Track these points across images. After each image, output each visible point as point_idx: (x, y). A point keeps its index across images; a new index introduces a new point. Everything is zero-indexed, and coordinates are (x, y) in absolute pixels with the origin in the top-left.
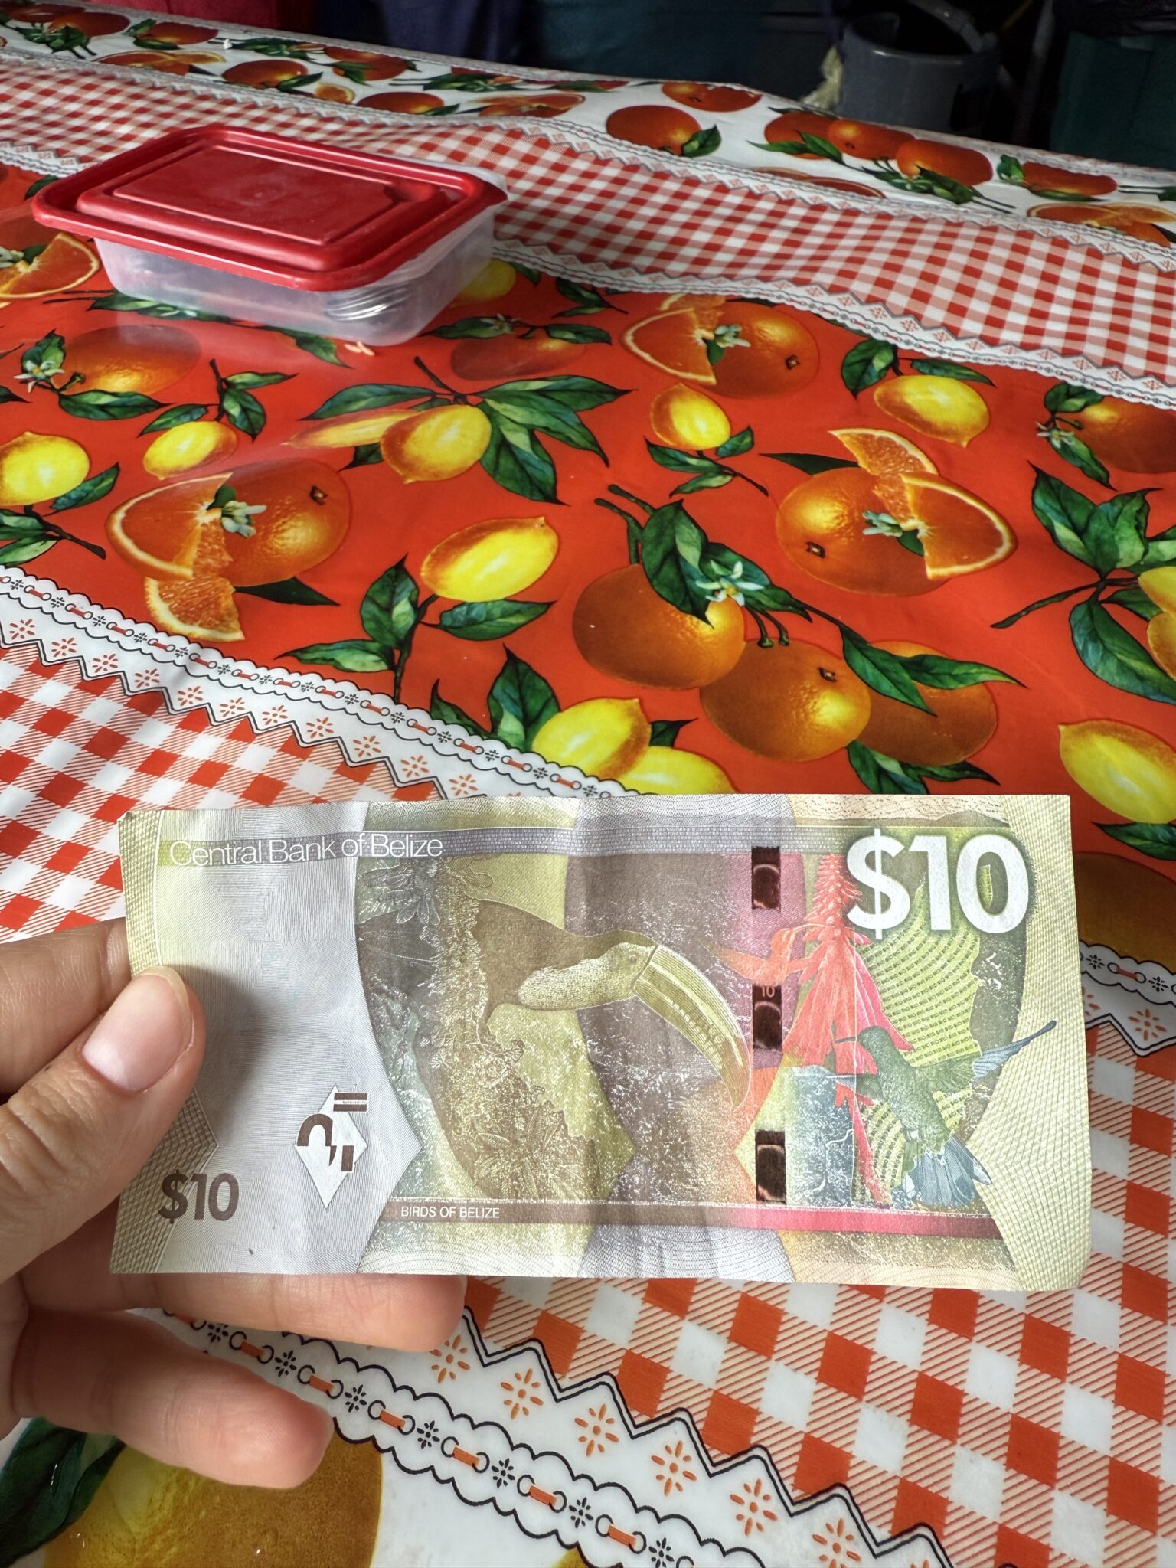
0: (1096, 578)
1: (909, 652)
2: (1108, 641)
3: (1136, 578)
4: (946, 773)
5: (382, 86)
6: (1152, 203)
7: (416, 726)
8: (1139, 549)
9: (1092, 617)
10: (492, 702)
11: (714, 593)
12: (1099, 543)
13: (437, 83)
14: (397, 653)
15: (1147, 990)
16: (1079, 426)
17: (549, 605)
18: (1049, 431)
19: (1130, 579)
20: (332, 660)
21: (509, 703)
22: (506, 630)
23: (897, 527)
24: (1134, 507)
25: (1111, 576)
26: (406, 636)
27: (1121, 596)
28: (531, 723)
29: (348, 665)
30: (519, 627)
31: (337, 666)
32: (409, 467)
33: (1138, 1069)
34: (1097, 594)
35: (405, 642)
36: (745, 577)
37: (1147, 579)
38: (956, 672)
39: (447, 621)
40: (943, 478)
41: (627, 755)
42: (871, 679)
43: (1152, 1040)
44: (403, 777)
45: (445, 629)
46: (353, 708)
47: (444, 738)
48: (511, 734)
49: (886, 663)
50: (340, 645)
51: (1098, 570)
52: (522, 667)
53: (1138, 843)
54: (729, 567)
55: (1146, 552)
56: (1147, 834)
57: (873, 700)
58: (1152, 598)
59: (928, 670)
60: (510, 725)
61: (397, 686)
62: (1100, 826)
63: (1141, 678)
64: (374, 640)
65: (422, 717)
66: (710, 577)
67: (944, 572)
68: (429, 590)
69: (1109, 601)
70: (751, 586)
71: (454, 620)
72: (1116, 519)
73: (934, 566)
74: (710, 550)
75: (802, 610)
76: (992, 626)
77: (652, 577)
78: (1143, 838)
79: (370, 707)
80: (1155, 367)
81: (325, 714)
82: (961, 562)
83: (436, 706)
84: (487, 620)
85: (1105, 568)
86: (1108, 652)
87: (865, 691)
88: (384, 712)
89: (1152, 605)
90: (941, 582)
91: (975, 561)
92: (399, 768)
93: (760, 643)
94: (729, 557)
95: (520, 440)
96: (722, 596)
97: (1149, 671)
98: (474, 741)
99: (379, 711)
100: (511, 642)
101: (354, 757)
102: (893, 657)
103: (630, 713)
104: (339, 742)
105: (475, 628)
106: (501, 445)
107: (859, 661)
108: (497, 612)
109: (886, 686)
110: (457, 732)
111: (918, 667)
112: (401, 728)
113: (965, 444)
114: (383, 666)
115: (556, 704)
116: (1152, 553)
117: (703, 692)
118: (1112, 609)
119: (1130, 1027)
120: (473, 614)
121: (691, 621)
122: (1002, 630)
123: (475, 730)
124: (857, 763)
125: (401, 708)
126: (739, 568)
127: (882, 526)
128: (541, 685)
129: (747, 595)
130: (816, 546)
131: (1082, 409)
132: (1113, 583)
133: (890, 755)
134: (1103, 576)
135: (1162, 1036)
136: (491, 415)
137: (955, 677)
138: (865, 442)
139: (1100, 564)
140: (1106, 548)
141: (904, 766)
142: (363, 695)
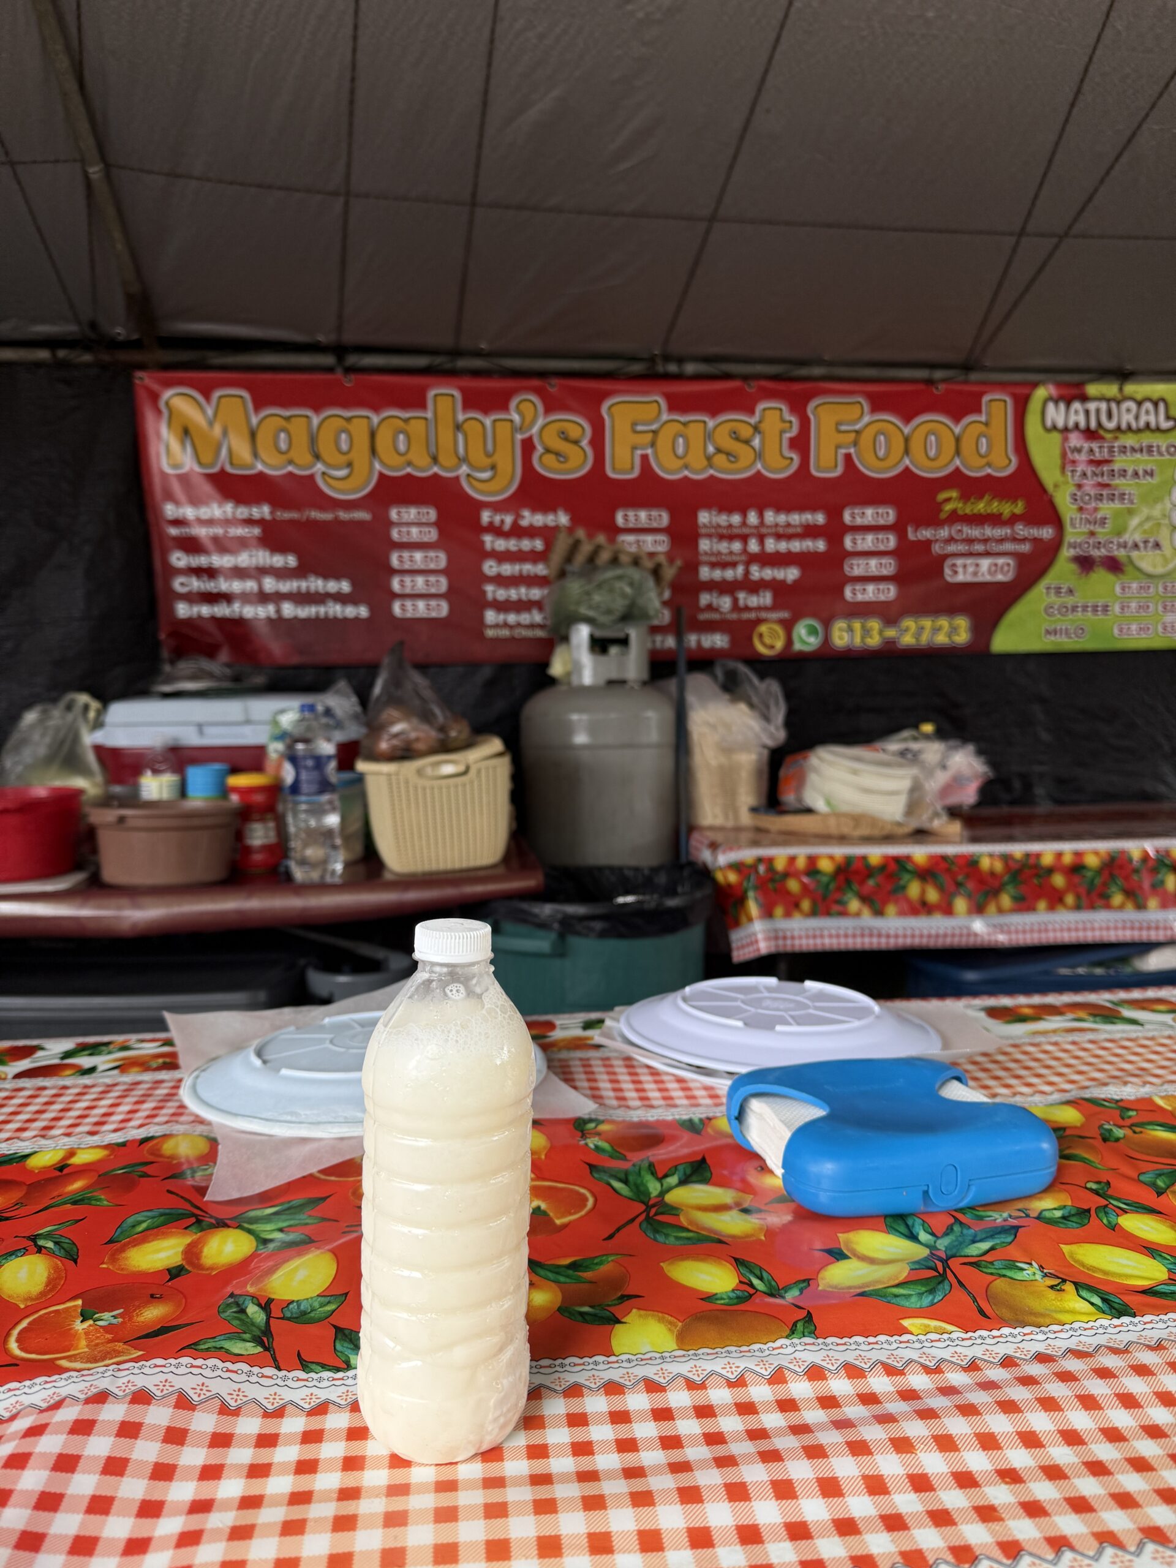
0: (644, 1207)
1: (567, 1261)
2: (665, 1231)
3: (663, 1199)
4: (616, 1302)
5: (25, 1064)
6: (579, 1032)
7: (298, 1380)
8: (658, 1185)
9: (651, 1225)
10: (339, 1354)
12: (637, 1186)
13: (68, 1055)
14: (265, 1339)
15: (757, 1354)
16: (599, 1135)
17: (346, 1294)
18: (585, 1139)
19: (660, 1202)
20: (222, 1348)
21: (350, 1351)
22: (326, 1315)
25: (651, 1203)
26: (266, 1327)
27: (661, 1210)
29: (236, 1351)
30: (334, 1311)
31: (227, 1351)
33: (769, 1385)
34: (648, 1215)
35: (267, 1331)
37: (671, 1198)
38: (595, 1261)
39: (288, 1315)
42: (552, 1278)
43: (769, 1370)
44: (306, 1406)
45: (289, 1319)
46: (254, 1379)
47: (320, 1380)
49: (557, 1270)
50: (222, 1338)
51: (643, 1202)
52: (347, 1332)
53: (722, 1302)
55: (662, 1185)
56: (725, 1297)
57: (559, 1287)
58: (675, 1205)
59: (580, 1266)
61: (275, 1360)
62: (702, 1299)
63: (688, 1239)
64: (245, 1333)
65: (301, 1374)
67: (565, 1221)
68: (265, 1297)
69: (656, 1214)
71: (292, 1313)
72: (640, 1172)
73: (558, 1218)
76: (604, 1240)
78: (724, 1299)
79: (263, 1376)
80: (622, 1103)
81: (236, 1386)
82: (571, 1214)
83: (304, 1365)
84: (312, 1311)
85: (646, 1200)
86: (667, 1236)
87: (553, 1285)
88: (275, 1377)
89: (676, 1209)
90: (565, 1226)
91: (579, 1212)
92: (301, 1403)
97: (690, 1235)
98: (340, 1375)
99: (271, 1377)
100: (333, 1320)
101: (269, 1406)
102: (559, 1266)
104: (255, 1401)
105: (307, 1316)
107: (542, 1272)
108: (316, 1305)
109: (562, 1279)
110: (326, 1374)
111: (574, 1266)
112: (290, 1383)
113: (543, 1157)
114: (259, 1349)
116: (665, 1185)
118: (658, 1218)
119: (757, 1369)
120: (302, 1308)
122: (609, 1241)
123: (339, 1369)
124: (566, 1314)
125: (284, 1373)
131: (596, 1127)
132: (654, 1206)
133: (582, 1305)
134: (647, 1206)
135: (773, 1367)
137: (597, 1264)
139: (642, 1198)
140: (642, 1188)
141: (591, 1307)
142: (256, 1370)
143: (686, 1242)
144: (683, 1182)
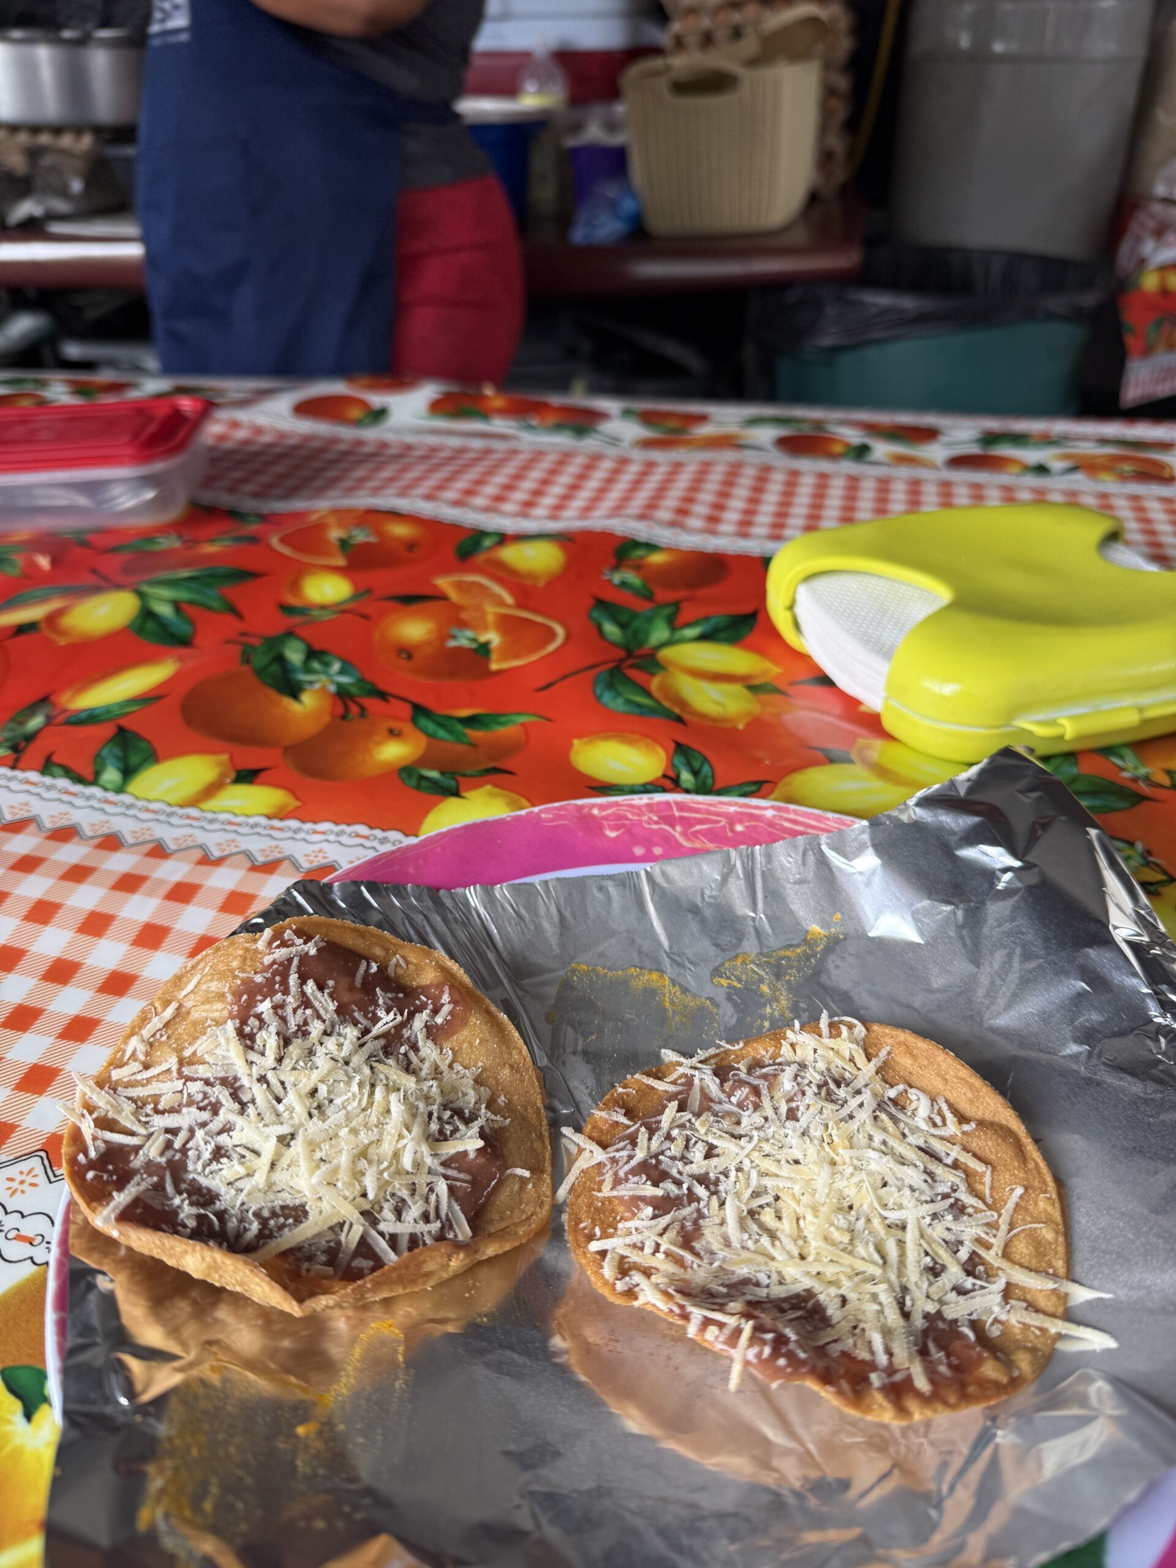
0: (624, 655)
1: (464, 713)
2: (621, 690)
3: (656, 652)
4: (477, 774)
7: (27, 782)
8: (666, 635)
9: (613, 676)
10: (97, 760)
11: (311, 683)
12: (636, 633)
14: (23, 744)
16: (639, 567)
17: (163, 696)
18: (614, 572)
19: (650, 655)
21: (112, 760)
22: (120, 716)
23: (474, 640)
24: (667, 611)
25: (637, 653)
26: (34, 734)
27: (641, 664)
28: (128, 772)
30: (133, 712)
32: (63, 633)
34: (620, 664)
35: (32, 737)
36: (342, 672)
37: (667, 653)
38: (500, 720)
39: (72, 720)
40: (520, 605)
41: (211, 790)
42: (430, 731)
44: (9, 818)
45: (69, 724)
47: (51, 788)
48: (110, 782)
49: (445, 721)
51: (628, 650)
52: (129, 735)
54: (327, 664)
55: (671, 636)
57: (429, 743)
58: (664, 663)
59: (478, 721)
60: (111, 775)
61: (17, 758)
63: (640, 706)
65: (34, 776)
66: (309, 670)
67: (505, 665)
68: (64, 707)
69: (628, 667)
70: (344, 680)
71: (77, 719)
72: (655, 617)
73: (499, 661)
74: (312, 654)
75: (383, 696)
76: (534, 691)
77: (260, 672)
80: (710, 526)
82: (521, 658)
83: (47, 767)
84: (106, 713)
85: (635, 649)
86: (619, 697)
87: (424, 738)
89: (662, 667)
90: (499, 672)
91: (531, 656)
92: (7, 811)
93: (344, 718)
94: (328, 658)
95: (165, 610)
96: (317, 686)
97: (648, 701)
98: (78, 788)
100: (123, 721)
102: (451, 718)
103: (220, 764)
105: (95, 719)
106: (147, 614)
107: (423, 722)
108: (116, 708)
109: (441, 734)
110: (63, 783)
111: (470, 720)
112: (15, 785)
113: (542, 584)
114: (9, 753)
115: (154, 757)
116: (676, 636)
117: (287, 750)
118: (630, 670)
120: (95, 713)
121: (288, 702)
122: (540, 692)
123: (79, 780)
124: (405, 776)
125: (17, 772)
126: (336, 666)
127: (463, 640)
128: (144, 745)
129: (340, 686)
130: (406, 652)
131: (644, 556)
132: (637, 657)
133: (432, 768)
134: (631, 653)
136: (141, 595)
137: (499, 723)
138: (460, 586)
139: (632, 646)
140: (640, 637)
141: (442, 772)
143: (636, 710)
144: (704, 637)
